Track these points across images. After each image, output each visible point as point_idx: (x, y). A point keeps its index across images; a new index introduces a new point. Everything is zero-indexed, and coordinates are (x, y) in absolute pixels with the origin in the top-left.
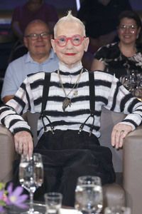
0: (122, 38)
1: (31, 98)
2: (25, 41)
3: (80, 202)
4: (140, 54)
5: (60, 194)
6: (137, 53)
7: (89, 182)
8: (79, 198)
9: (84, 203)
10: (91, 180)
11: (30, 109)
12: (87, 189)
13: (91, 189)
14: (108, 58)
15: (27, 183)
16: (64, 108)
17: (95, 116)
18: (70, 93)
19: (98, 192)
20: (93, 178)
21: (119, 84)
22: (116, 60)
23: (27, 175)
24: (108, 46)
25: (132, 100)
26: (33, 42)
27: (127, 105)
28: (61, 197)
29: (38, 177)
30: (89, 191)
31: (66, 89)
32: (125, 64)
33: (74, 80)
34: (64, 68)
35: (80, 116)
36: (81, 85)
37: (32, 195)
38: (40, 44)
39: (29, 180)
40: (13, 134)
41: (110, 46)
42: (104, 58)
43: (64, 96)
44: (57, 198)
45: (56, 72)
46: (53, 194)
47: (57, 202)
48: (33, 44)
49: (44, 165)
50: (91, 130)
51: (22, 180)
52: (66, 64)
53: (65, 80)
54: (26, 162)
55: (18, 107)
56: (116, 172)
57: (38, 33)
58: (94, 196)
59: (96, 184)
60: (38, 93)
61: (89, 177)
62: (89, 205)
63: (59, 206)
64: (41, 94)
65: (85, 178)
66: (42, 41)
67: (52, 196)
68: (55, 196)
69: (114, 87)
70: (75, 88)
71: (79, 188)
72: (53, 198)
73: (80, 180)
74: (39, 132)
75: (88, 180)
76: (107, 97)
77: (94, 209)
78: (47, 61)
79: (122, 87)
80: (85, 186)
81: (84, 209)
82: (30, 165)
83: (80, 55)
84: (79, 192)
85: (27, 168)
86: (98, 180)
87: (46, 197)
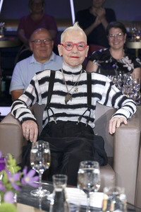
0: (112, 44)
1: (39, 92)
2: (31, 45)
3: (82, 182)
4: (127, 57)
5: (65, 176)
6: (125, 56)
7: (89, 166)
8: (81, 179)
9: (85, 183)
10: (91, 164)
11: (38, 101)
12: (88, 171)
13: (91, 171)
14: (100, 60)
15: (37, 166)
16: (66, 101)
17: (91, 110)
18: (71, 90)
19: (97, 174)
20: (93, 162)
21: (112, 84)
22: (107, 62)
23: (37, 159)
24: (101, 51)
25: (121, 97)
26: (37, 46)
27: (118, 101)
28: (66, 179)
29: (46, 161)
30: (89, 173)
31: (68, 86)
32: (114, 65)
33: (75, 79)
34: (67, 68)
35: (79, 109)
36: (81, 83)
37: (40, 176)
38: (43, 48)
39: (38, 163)
40: (21, 123)
41: (103, 51)
42: (97, 60)
43: (66, 92)
44: (63, 179)
45: (60, 70)
46: (60, 175)
47: (63, 182)
48: (37, 48)
49: (51, 151)
50: (88, 122)
51: (32, 164)
52: (70, 65)
53: (68, 78)
54: (36, 148)
55: (28, 100)
56: (108, 156)
57: (41, 39)
58: (93, 178)
59: (95, 167)
60: (44, 88)
61: (90, 161)
62: (89, 184)
63: (64, 186)
64: (47, 89)
65: (86, 162)
66: (45, 46)
67: (59, 177)
68: (61, 177)
69: (108, 85)
70: (76, 85)
71: (81, 171)
72: (60, 179)
73: (82, 164)
74: (44, 121)
75: (88, 164)
76: (101, 93)
77: (93, 188)
78: (48, 62)
79: (114, 86)
80: (86, 169)
81: (84, 188)
82: (39, 151)
83: (82, 59)
84: (81, 174)
85: (37, 154)
86: (97, 164)
87: (54, 178)
